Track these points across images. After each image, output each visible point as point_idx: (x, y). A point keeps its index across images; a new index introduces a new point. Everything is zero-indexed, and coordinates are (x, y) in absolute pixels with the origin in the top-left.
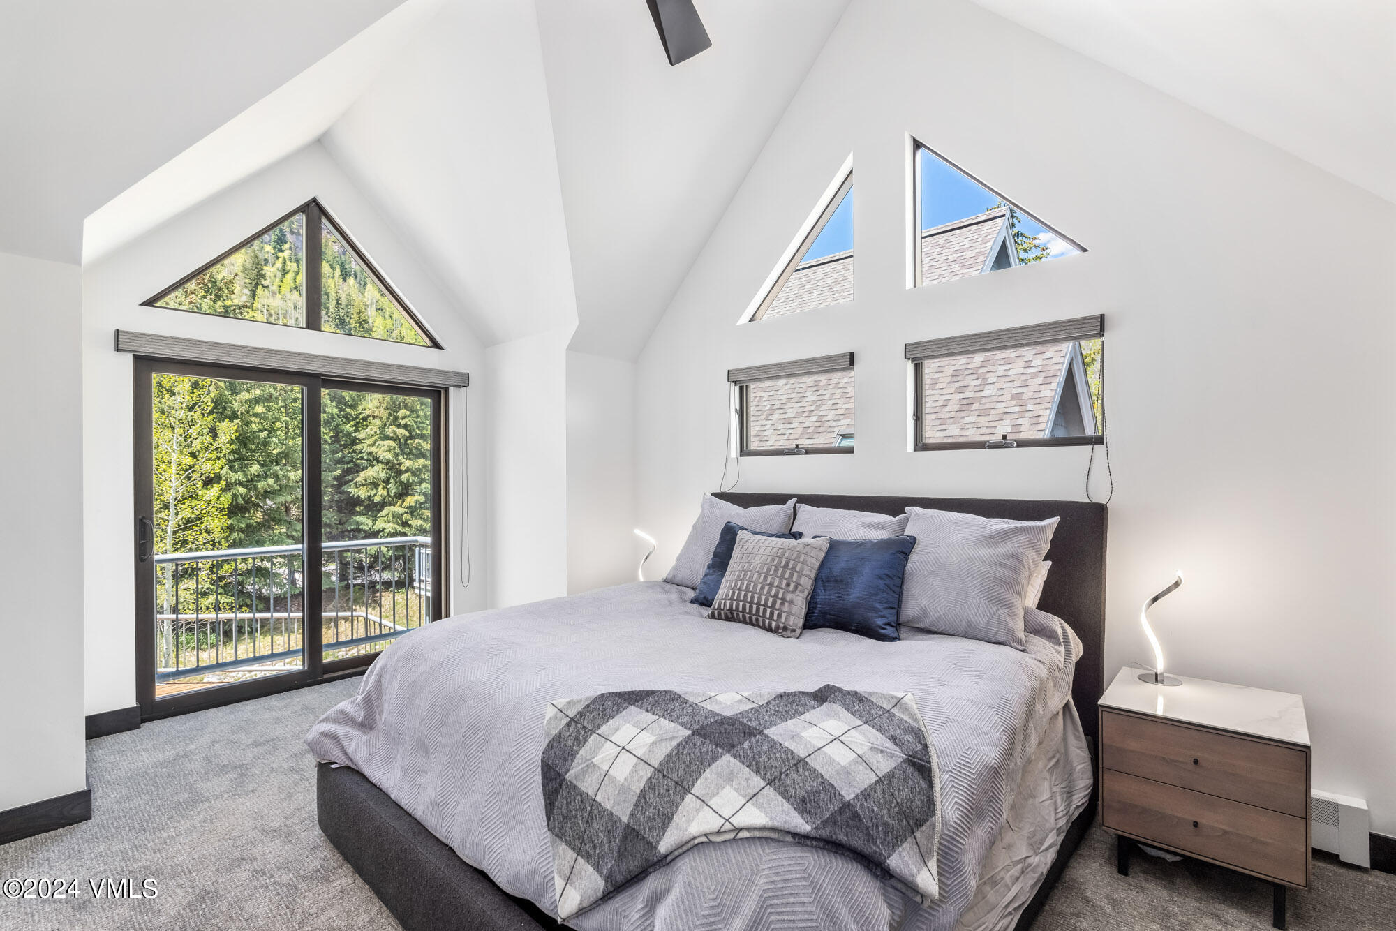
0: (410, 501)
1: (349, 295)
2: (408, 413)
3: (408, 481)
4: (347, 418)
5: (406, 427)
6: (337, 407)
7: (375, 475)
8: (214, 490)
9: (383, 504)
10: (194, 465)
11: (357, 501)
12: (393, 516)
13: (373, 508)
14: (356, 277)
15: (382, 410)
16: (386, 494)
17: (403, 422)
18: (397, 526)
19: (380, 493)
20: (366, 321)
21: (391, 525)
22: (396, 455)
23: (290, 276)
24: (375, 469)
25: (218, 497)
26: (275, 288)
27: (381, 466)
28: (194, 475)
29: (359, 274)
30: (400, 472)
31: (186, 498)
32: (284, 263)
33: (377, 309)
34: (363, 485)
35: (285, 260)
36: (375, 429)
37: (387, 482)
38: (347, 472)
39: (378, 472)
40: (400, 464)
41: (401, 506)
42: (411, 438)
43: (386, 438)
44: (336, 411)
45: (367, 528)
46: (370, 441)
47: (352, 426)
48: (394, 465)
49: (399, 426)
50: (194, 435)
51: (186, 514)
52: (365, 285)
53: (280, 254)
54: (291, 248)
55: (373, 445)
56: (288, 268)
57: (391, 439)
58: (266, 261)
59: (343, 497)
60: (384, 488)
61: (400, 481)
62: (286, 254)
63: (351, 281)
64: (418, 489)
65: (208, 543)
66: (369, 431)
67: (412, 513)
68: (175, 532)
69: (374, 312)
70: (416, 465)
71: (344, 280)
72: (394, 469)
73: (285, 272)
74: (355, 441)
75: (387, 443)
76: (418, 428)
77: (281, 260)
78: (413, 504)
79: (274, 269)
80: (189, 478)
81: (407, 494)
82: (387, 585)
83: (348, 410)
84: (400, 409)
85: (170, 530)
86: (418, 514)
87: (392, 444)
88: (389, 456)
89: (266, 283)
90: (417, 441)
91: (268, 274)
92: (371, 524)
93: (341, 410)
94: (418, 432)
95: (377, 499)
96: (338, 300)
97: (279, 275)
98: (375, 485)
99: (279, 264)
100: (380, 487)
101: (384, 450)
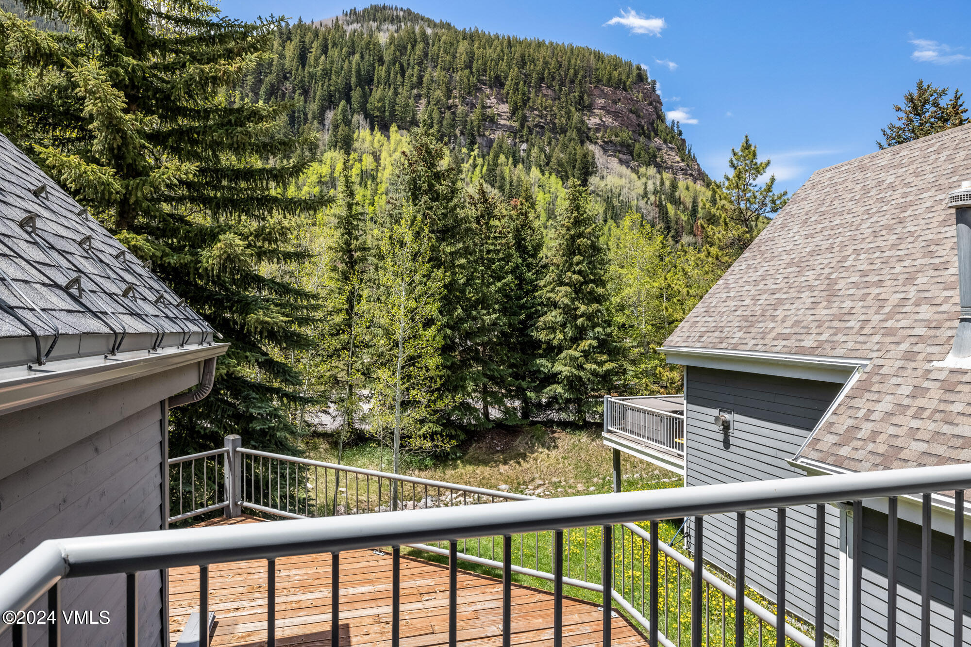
0: (585, 344)
1: (518, 177)
2: (582, 258)
3: (583, 325)
4: (529, 266)
5: (580, 273)
6: (520, 257)
7: (553, 319)
8: (432, 330)
9: (560, 349)
10: (416, 309)
11: (537, 344)
12: (571, 359)
13: (553, 351)
14: (523, 163)
15: (559, 257)
16: (562, 338)
17: (577, 269)
18: (574, 370)
19: (557, 337)
20: (530, 197)
21: (568, 368)
22: (573, 300)
23: (478, 169)
24: (554, 313)
25: (435, 337)
26: (468, 179)
27: (559, 311)
28: (418, 317)
29: (525, 159)
30: (576, 317)
31: (410, 338)
32: (475, 159)
33: (540, 186)
34: (544, 329)
35: (475, 157)
36: (553, 275)
37: (564, 325)
38: (529, 317)
39: (553, 316)
40: (576, 309)
41: (575, 349)
42: (586, 282)
43: (562, 284)
44: (520, 260)
45: (546, 371)
46: (549, 288)
47: (533, 275)
48: (570, 310)
49: (574, 272)
50: (417, 282)
51: (411, 352)
52: (530, 168)
53: (472, 153)
54: (479, 148)
55: (552, 291)
56: (477, 162)
57: (567, 284)
58: (463, 159)
59: (526, 339)
60: (560, 332)
61: (576, 325)
62: (476, 152)
63: (520, 166)
64: (591, 334)
65: (426, 379)
66: (548, 278)
67: (586, 357)
68: (403, 368)
69: (537, 189)
70: (590, 310)
71: (515, 166)
72: (570, 312)
73: (475, 166)
74: (536, 288)
75: (563, 288)
76: (591, 273)
77: (472, 157)
78: (587, 348)
79: (468, 165)
80: (412, 319)
81: (582, 339)
82: (564, 425)
83: (530, 260)
84: (575, 255)
85: (399, 367)
86: (593, 359)
87: (568, 289)
88: (566, 301)
89: (463, 176)
90: (590, 285)
91: (465, 169)
92: (550, 366)
93: (524, 260)
94: (592, 277)
95: (555, 342)
96: (511, 182)
97: (471, 169)
98: (553, 329)
99: (471, 161)
100: (558, 332)
101: (562, 295)
